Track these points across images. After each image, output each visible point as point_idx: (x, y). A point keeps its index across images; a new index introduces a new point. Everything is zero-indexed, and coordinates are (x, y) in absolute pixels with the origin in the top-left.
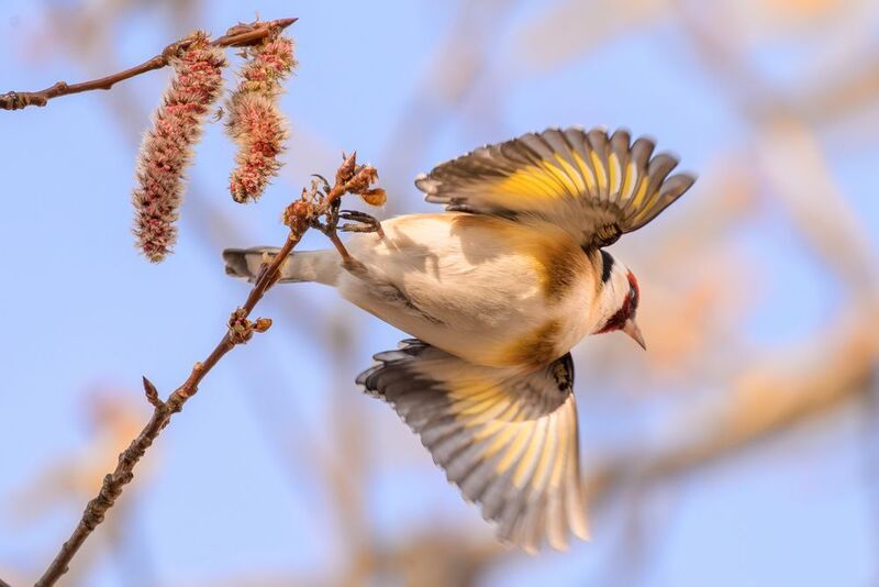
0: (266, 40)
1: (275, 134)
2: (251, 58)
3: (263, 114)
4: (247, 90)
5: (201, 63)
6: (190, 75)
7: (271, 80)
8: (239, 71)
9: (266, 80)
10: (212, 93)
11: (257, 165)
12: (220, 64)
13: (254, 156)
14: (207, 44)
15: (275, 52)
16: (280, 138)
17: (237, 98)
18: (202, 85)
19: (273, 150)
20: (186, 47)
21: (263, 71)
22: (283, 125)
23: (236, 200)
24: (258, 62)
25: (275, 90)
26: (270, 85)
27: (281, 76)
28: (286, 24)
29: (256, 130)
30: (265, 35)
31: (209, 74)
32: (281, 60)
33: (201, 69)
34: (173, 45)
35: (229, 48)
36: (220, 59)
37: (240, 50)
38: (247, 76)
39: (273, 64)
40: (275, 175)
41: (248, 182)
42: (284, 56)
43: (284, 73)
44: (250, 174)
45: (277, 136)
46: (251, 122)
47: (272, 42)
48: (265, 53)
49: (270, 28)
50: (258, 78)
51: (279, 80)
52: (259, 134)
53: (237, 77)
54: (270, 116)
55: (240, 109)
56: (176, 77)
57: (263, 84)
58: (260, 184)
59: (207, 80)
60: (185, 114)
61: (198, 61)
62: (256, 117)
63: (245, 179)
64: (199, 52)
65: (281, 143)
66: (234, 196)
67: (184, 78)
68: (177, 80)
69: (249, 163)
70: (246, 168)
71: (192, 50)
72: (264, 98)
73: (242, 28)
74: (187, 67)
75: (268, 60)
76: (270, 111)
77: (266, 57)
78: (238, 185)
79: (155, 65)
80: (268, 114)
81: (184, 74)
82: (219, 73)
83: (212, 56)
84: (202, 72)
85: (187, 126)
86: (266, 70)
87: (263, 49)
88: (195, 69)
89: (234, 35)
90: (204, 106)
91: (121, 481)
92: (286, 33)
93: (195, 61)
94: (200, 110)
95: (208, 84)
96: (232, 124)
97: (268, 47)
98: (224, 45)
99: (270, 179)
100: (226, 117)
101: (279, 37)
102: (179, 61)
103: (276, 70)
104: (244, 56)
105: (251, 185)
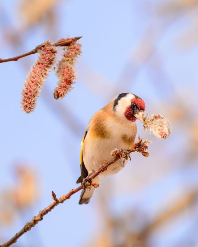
0: (71, 44)
1: (71, 77)
2: (66, 50)
3: (68, 70)
4: (64, 61)
5: (48, 52)
6: (45, 55)
7: (73, 57)
8: (62, 54)
9: (71, 58)
10: (52, 61)
11: (64, 87)
12: (55, 52)
13: (64, 83)
14: (51, 45)
15: (74, 48)
16: (73, 79)
17: (60, 63)
18: (49, 59)
19: (70, 82)
20: (43, 46)
21: (70, 54)
22: (75, 74)
23: (55, 98)
24: (69, 51)
25: (74, 61)
26: (72, 60)
27: (76, 56)
28: (78, 38)
29: (65, 75)
30: (71, 42)
31: (52, 55)
32: (76, 51)
33: (49, 53)
34: (39, 46)
35: (59, 47)
36: (55, 50)
37: (63, 47)
38: (64, 56)
39: (74, 52)
40: (70, 91)
41: (60, 93)
42: (78, 50)
43: (78, 55)
44: (61, 90)
45: (72, 78)
46: (64, 72)
47: (74, 44)
48: (71, 48)
49: (73, 40)
50: (68, 57)
51: (76, 58)
52: (66, 76)
53: (61, 56)
54: (71, 71)
55: (61, 67)
56: (40, 56)
57: (70, 59)
58: (64, 94)
59: (51, 57)
60: (42, 67)
61: (48, 51)
62: (66, 70)
63: (59, 92)
64: (48, 48)
65: (73, 81)
66: (55, 96)
67: (43, 56)
68: (40, 57)
69: (61, 86)
70: (60, 88)
71: (45, 47)
72: (70, 64)
73: (63, 40)
74: (44, 53)
75: (72, 51)
76: (71, 69)
77: (71, 50)
78: (56, 93)
79: (33, 53)
80: (70, 70)
81: (43, 55)
82: (55, 55)
83: (52, 49)
84: (49, 54)
85: (43, 71)
86: (71, 54)
87: (70, 47)
88: (47, 53)
89: (60, 42)
90: (49, 65)
91: (38, 220)
92: (78, 42)
93: (46, 50)
94: (47, 67)
95: (51, 58)
96: (58, 72)
97: (72, 46)
98: (57, 45)
99: (68, 92)
100: (56, 70)
101: (76, 43)
102: (41, 51)
103: (75, 54)
104: (64, 49)
105: (60, 94)
